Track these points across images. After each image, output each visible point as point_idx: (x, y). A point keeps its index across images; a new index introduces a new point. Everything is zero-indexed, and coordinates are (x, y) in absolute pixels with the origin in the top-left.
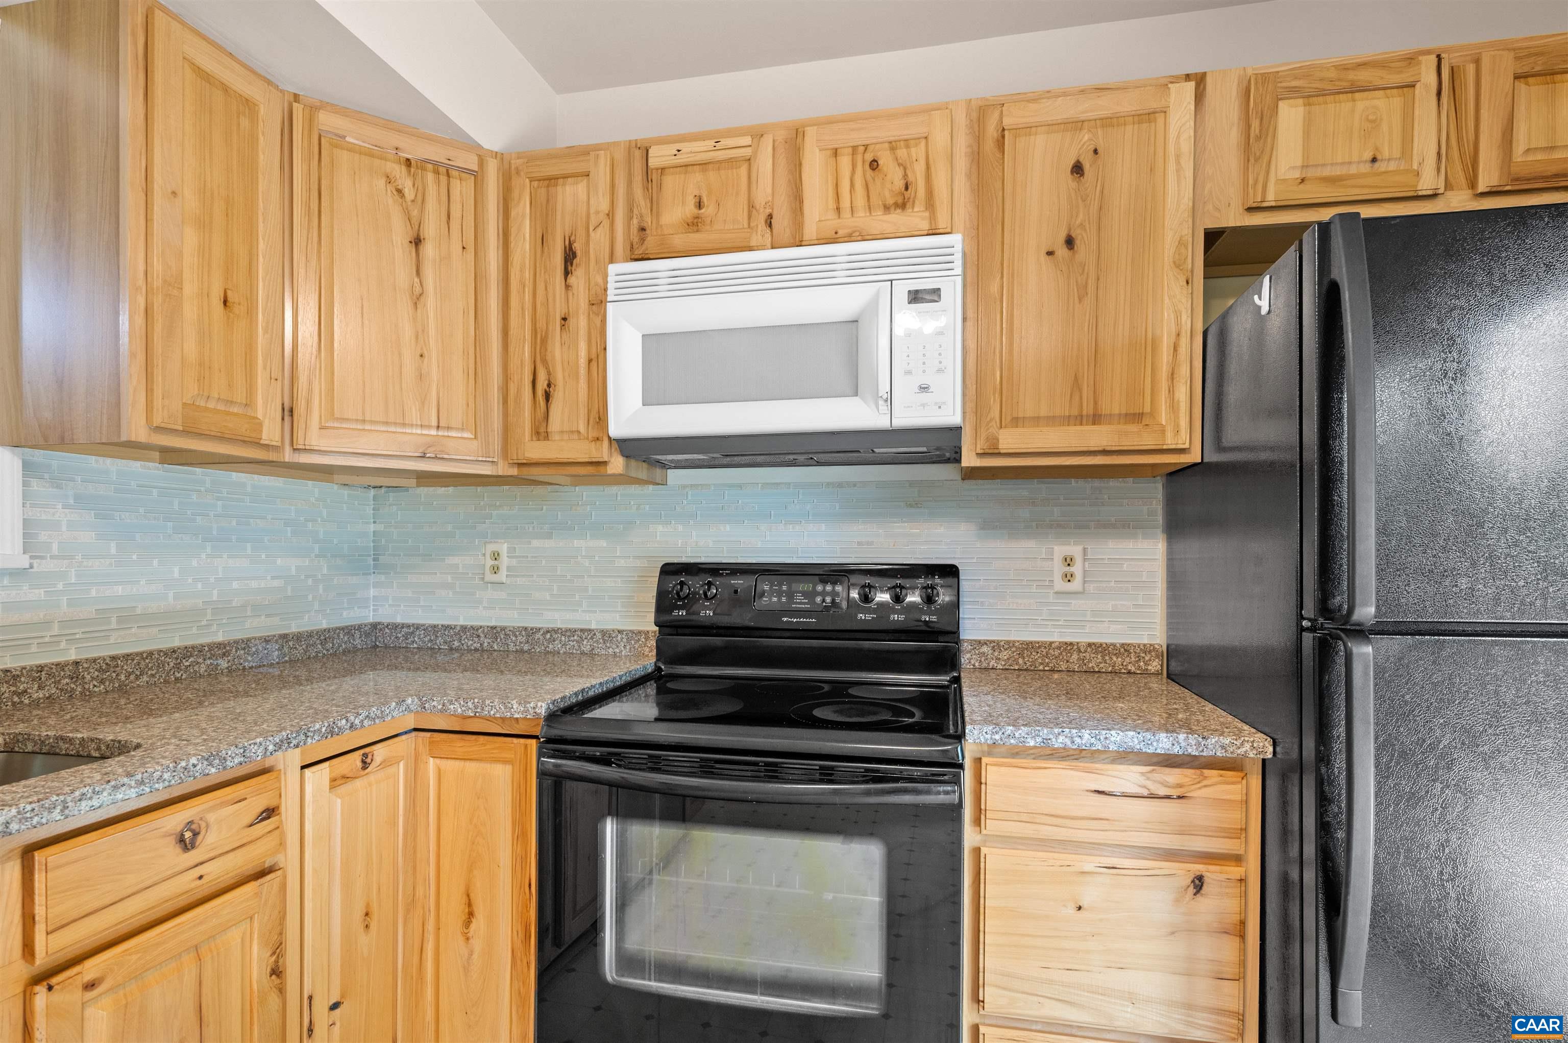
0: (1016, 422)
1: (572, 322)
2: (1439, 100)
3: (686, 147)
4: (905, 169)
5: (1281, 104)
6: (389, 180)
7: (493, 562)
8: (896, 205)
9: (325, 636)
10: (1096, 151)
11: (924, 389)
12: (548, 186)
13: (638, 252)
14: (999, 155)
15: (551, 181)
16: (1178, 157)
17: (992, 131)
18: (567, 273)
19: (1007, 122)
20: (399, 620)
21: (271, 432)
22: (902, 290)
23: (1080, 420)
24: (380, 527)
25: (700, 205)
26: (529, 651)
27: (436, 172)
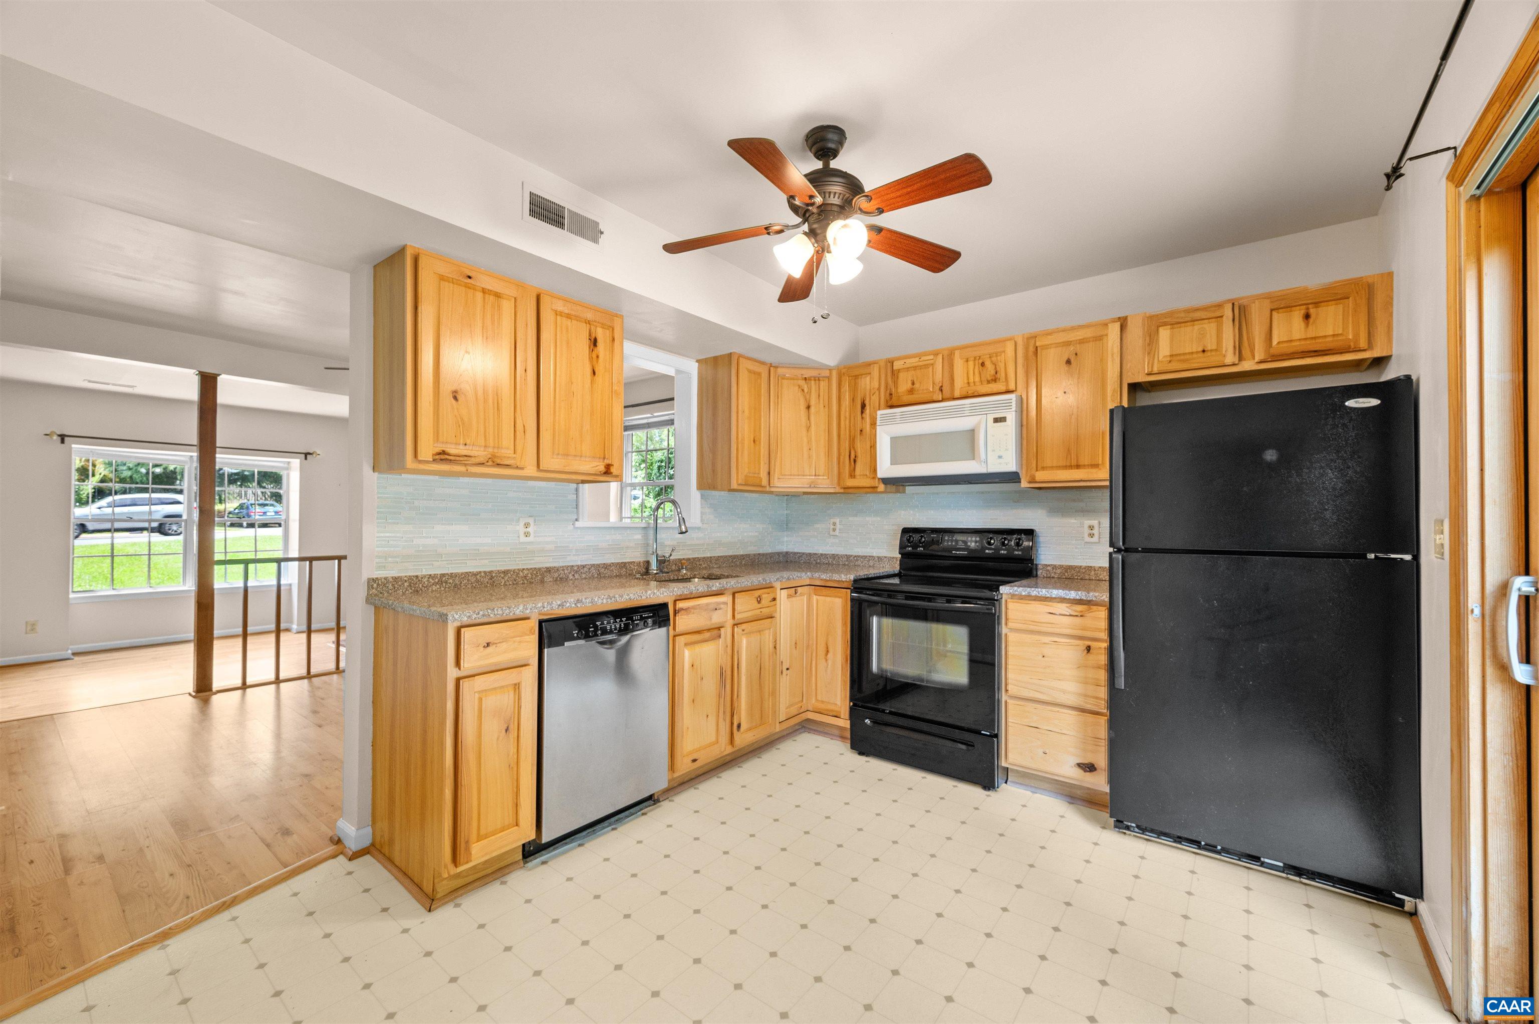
0: (1043, 468)
1: (864, 431)
2: (1234, 323)
3: (908, 361)
4: (996, 365)
5: (1161, 329)
6: (799, 386)
7: (833, 527)
8: (992, 380)
9: (771, 555)
10: (1076, 354)
11: (1000, 457)
12: (855, 379)
13: (890, 403)
14: (1034, 358)
15: (856, 377)
16: (1112, 355)
17: (1032, 349)
18: (862, 412)
19: (1038, 344)
20: (796, 551)
21: (765, 482)
22: (991, 418)
23: (1071, 467)
24: (789, 512)
25: (913, 384)
26: (847, 565)
27: (815, 380)
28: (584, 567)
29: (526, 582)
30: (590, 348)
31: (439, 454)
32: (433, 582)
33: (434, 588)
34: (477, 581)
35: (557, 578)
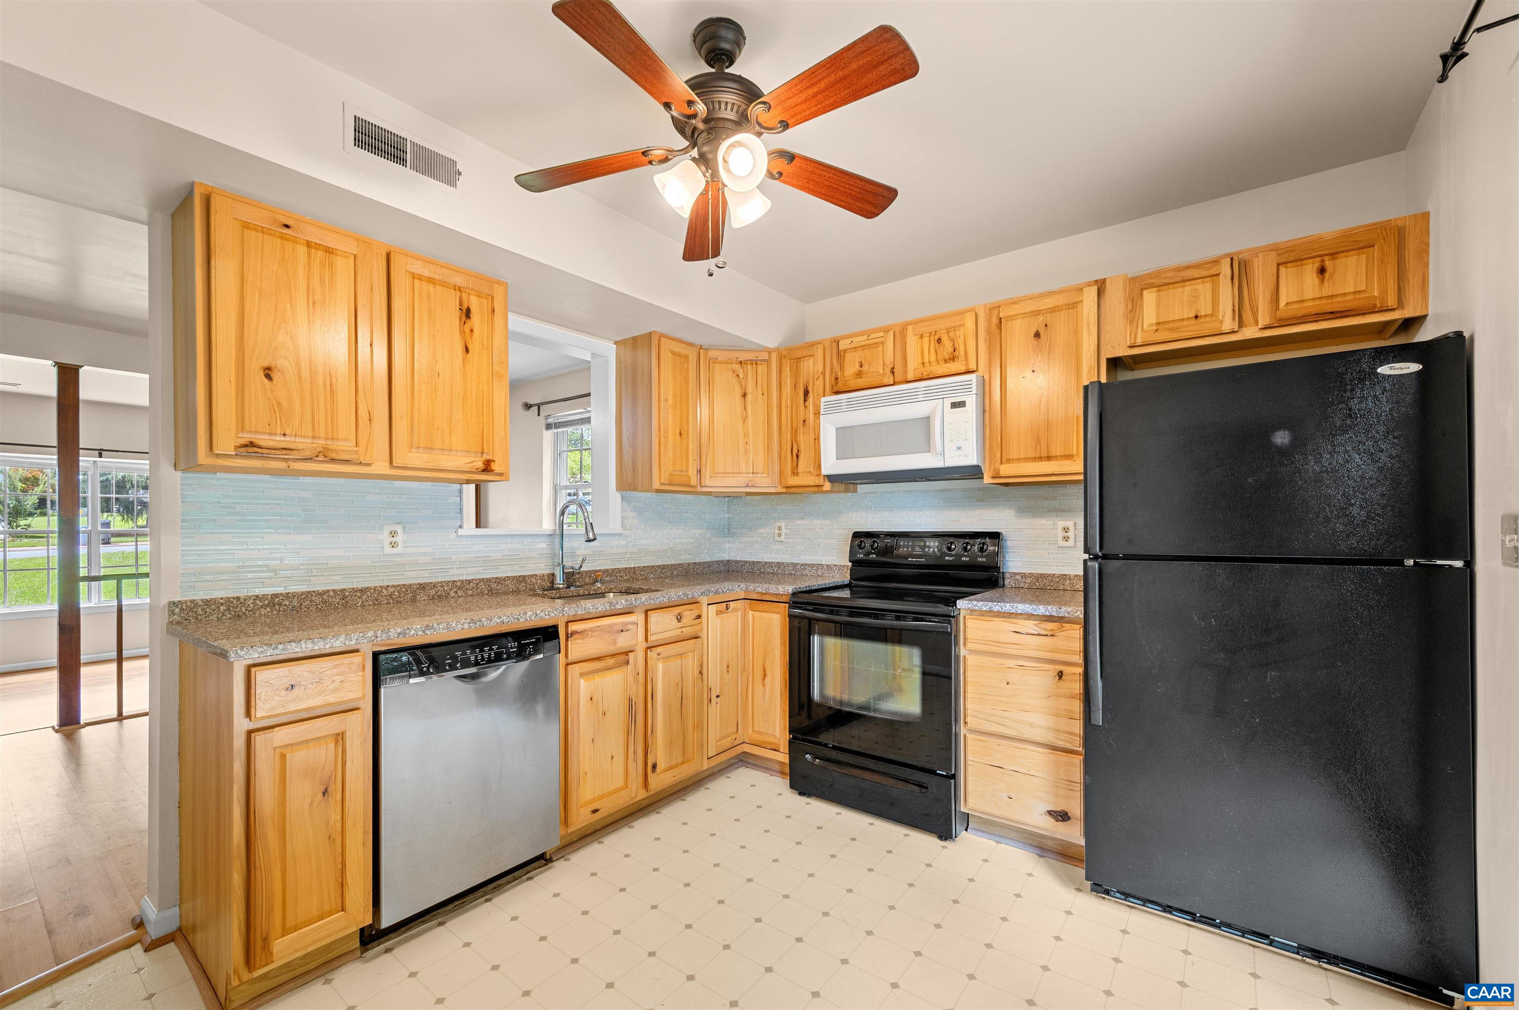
0: (1009, 461)
1: (807, 422)
2: (1232, 282)
3: (855, 339)
4: (954, 342)
5: (1145, 292)
6: (734, 371)
7: (778, 532)
8: (950, 359)
9: (709, 564)
10: (1046, 325)
11: (959, 448)
12: (797, 362)
13: (835, 389)
14: (998, 331)
15: (799, 359)
16: (1088, 324)
17: (995, 321)
18: (805, 401)
19: (1001, 315)
20: (738, 559)
21: (695, 481)
22: (948, 403)
23: (1041, 459)
24: (730, 515)
25: (861, 366)
26: (794, 574)
27: (752, 364)
28: (470, 582)
29: (391, 601)
30: (460, 319)
31: (246, 446)
32: (261, 604)
33: (263, 611)
34: (324, 602)
35: (433, 596)
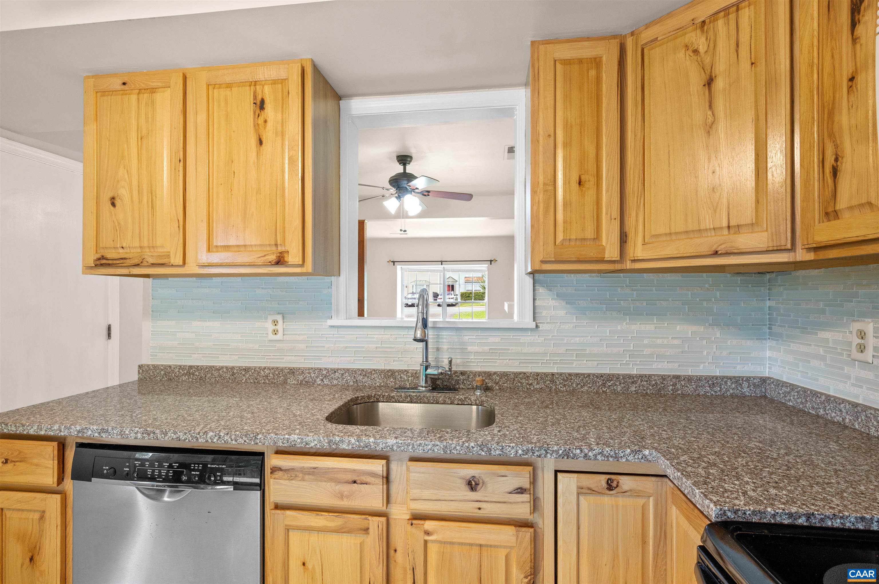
1: (860, 78)
6: (688, 47)
7: (858, 342)
18: (854, 26)
20: (784, 379)
27: (727, 14)
28: (335, 371)
29: (268, 382)
30: (255, 113)
31: (99, 259)
32: (183, 373)
34: (220, 376)
35: (302, 381)
